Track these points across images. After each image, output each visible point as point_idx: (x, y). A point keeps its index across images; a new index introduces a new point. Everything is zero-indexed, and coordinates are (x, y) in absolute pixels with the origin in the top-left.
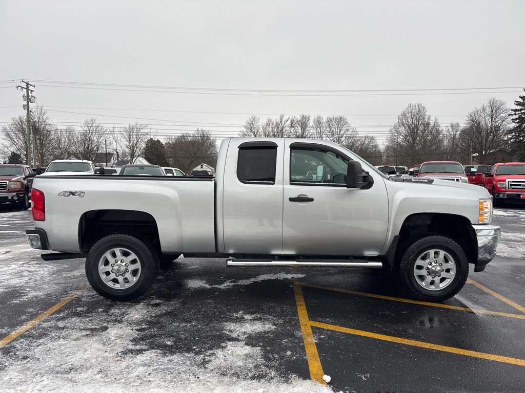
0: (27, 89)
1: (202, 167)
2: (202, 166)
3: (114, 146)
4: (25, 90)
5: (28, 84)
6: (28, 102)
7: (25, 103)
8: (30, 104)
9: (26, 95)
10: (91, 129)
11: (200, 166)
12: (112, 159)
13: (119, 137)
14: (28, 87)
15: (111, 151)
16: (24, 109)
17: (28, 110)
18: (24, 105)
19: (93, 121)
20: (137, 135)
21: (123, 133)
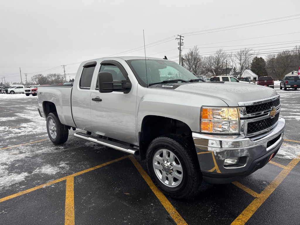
0: (180, 39)
1: (293, 74)
2: (293, 72)
3: (231, 64)
4: (179, 40)
5: (180, 36)
6: (180, 46)
7: (179, 46)
8: (181, 46)
9: (179, 42)
10: (220, 55)
11: (291, 73)
12: (231, 72)
13: (234, 58)
14: (180, 38)
15: (230, 67)
16: (179, 49)
17: (180, 50)
18: (178, 48)
19: (220, 51)
20: (245, 55)
21: (236, 55)
